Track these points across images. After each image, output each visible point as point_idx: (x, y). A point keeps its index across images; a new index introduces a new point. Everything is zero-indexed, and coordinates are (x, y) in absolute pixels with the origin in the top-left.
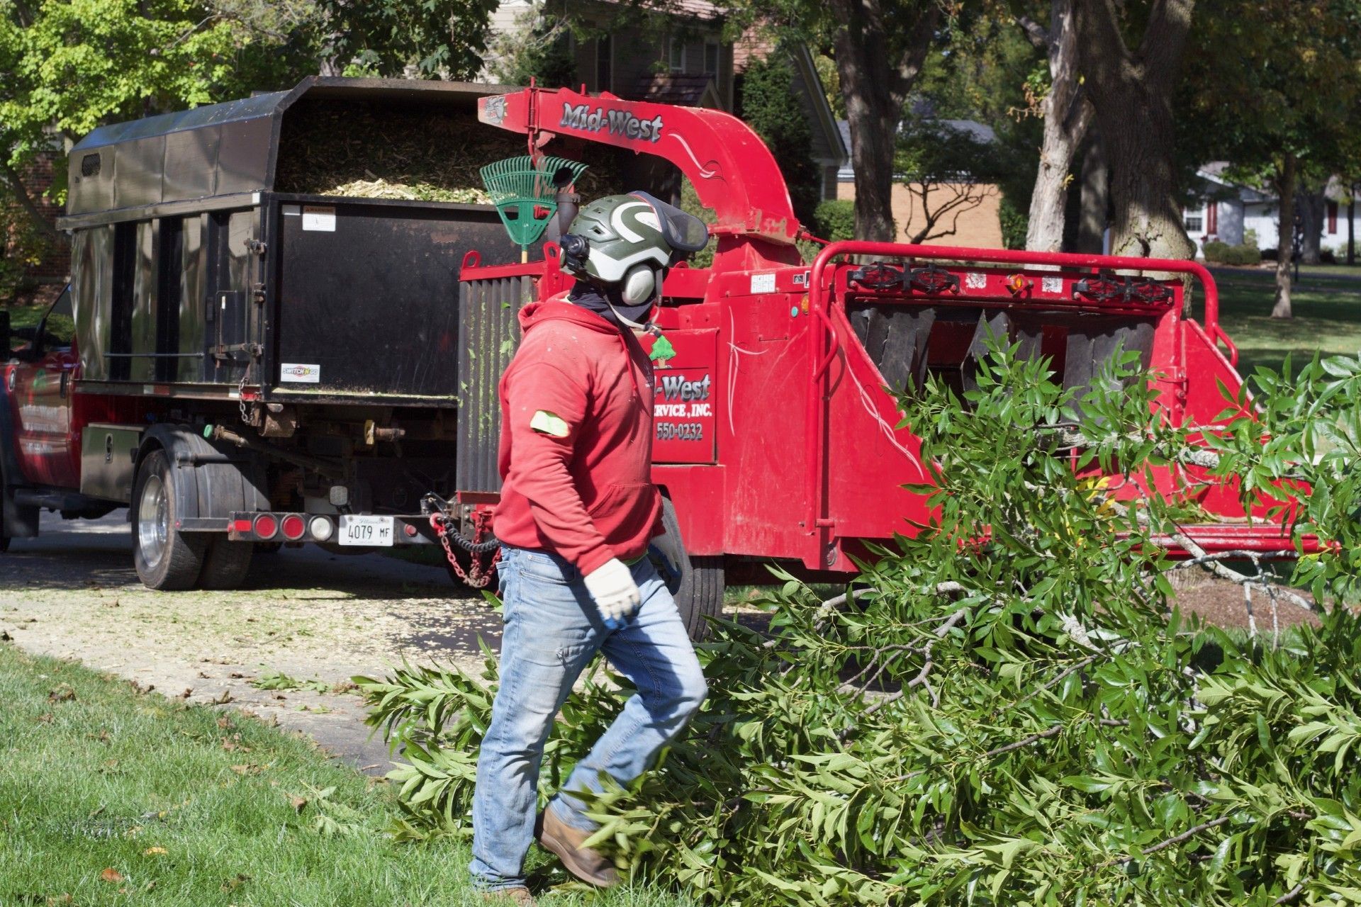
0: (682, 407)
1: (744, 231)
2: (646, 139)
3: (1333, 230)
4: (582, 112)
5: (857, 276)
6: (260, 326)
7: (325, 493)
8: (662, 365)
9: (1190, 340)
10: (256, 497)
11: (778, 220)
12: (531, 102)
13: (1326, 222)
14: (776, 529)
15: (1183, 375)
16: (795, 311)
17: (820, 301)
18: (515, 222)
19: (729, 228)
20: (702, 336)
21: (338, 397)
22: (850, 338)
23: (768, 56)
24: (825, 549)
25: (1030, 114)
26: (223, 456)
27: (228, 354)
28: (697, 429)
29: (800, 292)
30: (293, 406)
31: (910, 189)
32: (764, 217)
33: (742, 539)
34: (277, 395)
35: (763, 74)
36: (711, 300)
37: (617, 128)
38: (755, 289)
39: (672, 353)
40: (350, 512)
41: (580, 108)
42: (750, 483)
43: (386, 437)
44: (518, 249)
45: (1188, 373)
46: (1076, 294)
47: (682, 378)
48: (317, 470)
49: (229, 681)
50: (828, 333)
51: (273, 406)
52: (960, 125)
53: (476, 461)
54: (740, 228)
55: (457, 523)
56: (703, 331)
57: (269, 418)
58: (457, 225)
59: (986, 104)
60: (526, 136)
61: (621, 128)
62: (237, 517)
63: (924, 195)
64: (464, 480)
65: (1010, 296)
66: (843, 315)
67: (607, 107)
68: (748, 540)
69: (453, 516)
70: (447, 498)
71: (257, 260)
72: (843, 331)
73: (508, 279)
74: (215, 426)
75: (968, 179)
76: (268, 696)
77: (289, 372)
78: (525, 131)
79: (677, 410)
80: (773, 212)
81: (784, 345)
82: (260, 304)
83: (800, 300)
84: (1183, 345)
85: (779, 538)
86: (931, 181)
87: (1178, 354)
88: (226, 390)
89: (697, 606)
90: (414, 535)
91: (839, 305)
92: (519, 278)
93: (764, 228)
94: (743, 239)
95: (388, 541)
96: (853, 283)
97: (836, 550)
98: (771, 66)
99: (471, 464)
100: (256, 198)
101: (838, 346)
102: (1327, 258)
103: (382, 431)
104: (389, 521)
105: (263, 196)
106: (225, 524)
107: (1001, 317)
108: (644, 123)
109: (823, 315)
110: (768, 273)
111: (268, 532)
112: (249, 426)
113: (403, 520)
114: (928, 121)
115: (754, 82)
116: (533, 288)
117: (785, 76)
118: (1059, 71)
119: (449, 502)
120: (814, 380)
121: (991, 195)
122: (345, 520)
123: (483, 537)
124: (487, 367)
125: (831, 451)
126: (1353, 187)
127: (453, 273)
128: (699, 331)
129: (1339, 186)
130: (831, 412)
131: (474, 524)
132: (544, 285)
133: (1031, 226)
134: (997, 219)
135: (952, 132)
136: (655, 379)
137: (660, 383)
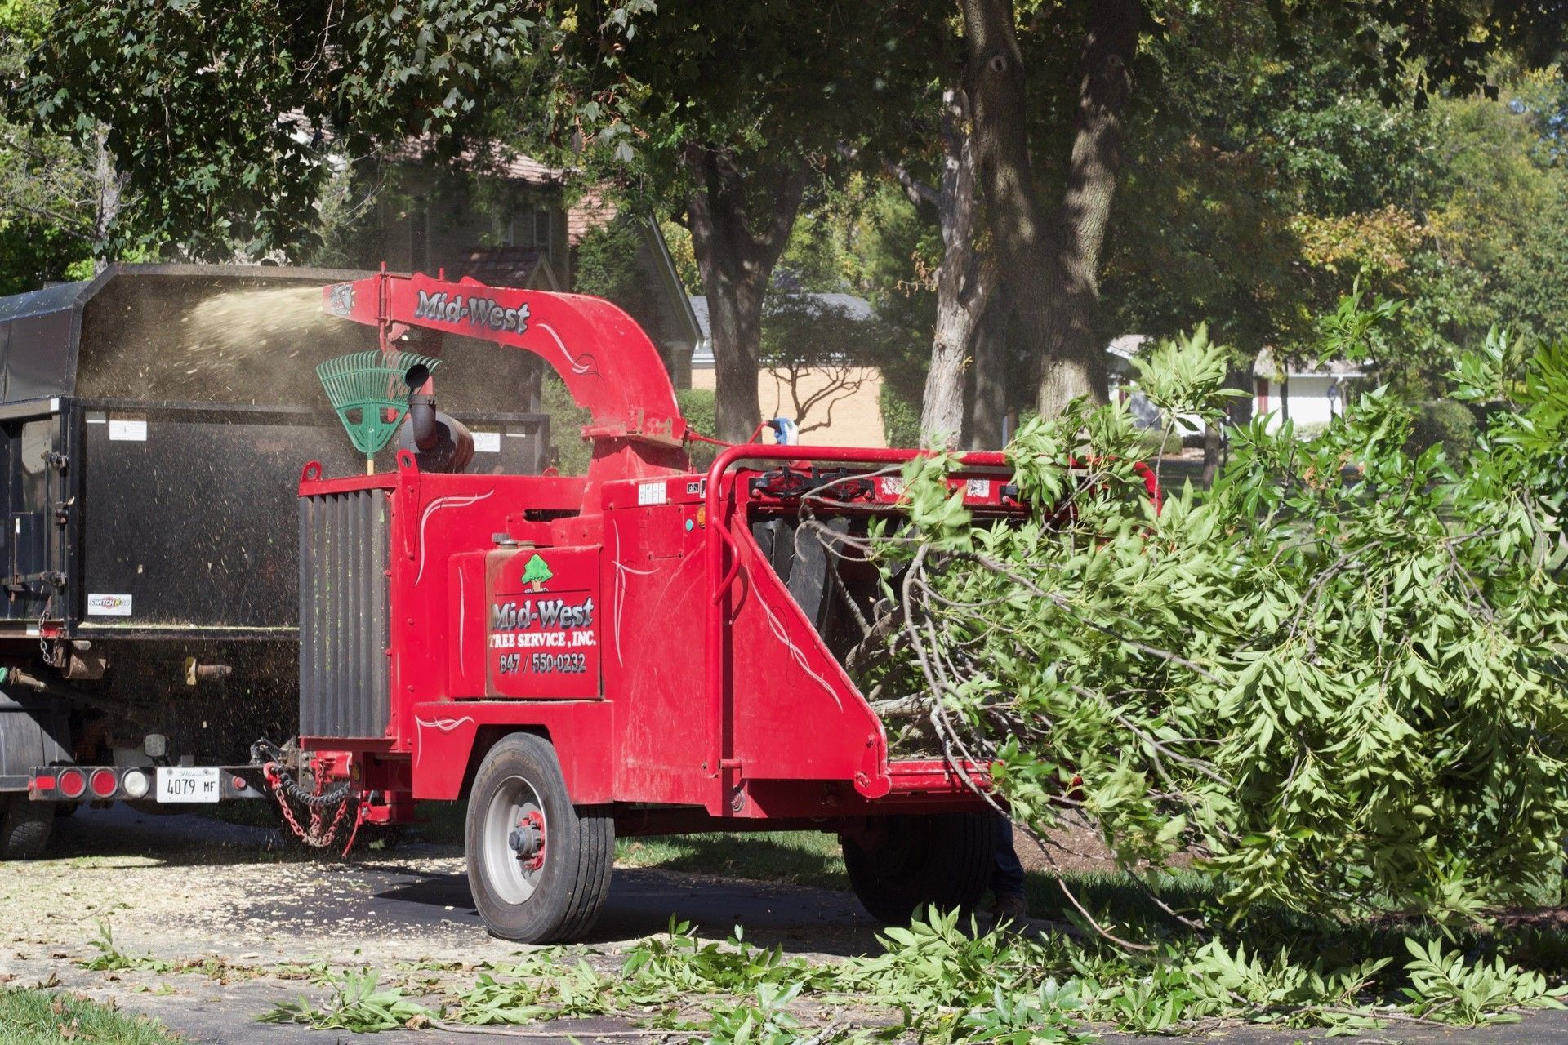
0: (562, 635)
1: (624, 434)
2: (512, 330)
4: (440, 300)
5: (760, 484)
6: (62, 552)
7: (139, 743)
8: (537, 588)
10: (56, 751)
11: (662, 420)
12: (381, 289)
13: (1256, 401)
14: (674, 771)
16: (689, 524)
17: (718, 513)
18: (360, 427)
19: (607, 430)
20: (583, 553)
21: (154, 631)
22: (754, 553)
23: (608, 224)
24: (729, 794)
25: (922, 288)
26: (17, 704)
27: (24, 585)
28: (580, 660)
29: (695, 502)
30: (103, 643)
31: (777, 376)
32: (647, 417)
33: (634, 784)
34: (84, 631)
35: (604, 245)
36: (587, 512)
37: (479, 319)
38: (643, 500)
39: (548, 574)
40: (167, 764)
41: (437, 296)
42: (642, 721)
43: (210, 675)
44: (363, 458)
46: (1005, 498)
47: (560, 603)
48: (128, 716)
49: (52, 962)
50: (727, 549)
51: (79, 644)
52: (832, 300)
53: (323, 702)
54: (620, 430)
55: (293, 774)
56: (583, 548)
57: (74, 658)
58: (286, 431)
59: (858, 273)
60: (377, 329)
61: (483, 319)
62: (39, 773)
63: (793, 382)
64: (309, 724)
66: (745, 529)
67: (467, 294)
68: (642, 785)
69: (288, 765)
70: (282, 743)
71: (56, 476)
72: (745, 544)
73: (357, 493)
74: (10, 669)
75: (843, 362)
76: (100, 977)
77: (96, 604)
78: (375, 323)
79: (556, 639)
80: (657, 411)
81: (678, 563)
82: (62, 527)
83: (695, 511)
85: (677, 781)
86: (800, 365)
88: (23, 626)
89: (585, 861)
90: (244, 788)
91: (740, 516)
92: (369, 492)
93: (647, 429)
94: (623, 442)
95: (214, 797)
96: (755, 491)
97: (743, 793)
98: (612, 235)
99: (317, 705)
100: (55, 405)
101: (740, 564)
103: (205, 669)
104: (214, 774)
105: (63, 402)
106: (24, 782)
108: (509, 312)
109: (722, 528)
110: (658, 481)
111: (74, 789)
112: (52, 667)
113: (233, 772)
114: (795, 296)
115: (593, 254)
116: (386, 503)
117: (628, 246)
118: (951, 237)
119: (283, 749)
120: (712, 604)
121: (870, 380)
122: (162, 772)
123: (325, 789)
124: (334, 594)
125: (735, 682)
126: (1285, 362)
127: (282, 486)
128: (578, 549)
129: (1270, 361)
130: (734, 639)
131: (313, 773)
132: (397, 499)
133: (926, 416)
134: (878, 408)
135: (823, 308)
136: (528, 603)
137: (535, 608)
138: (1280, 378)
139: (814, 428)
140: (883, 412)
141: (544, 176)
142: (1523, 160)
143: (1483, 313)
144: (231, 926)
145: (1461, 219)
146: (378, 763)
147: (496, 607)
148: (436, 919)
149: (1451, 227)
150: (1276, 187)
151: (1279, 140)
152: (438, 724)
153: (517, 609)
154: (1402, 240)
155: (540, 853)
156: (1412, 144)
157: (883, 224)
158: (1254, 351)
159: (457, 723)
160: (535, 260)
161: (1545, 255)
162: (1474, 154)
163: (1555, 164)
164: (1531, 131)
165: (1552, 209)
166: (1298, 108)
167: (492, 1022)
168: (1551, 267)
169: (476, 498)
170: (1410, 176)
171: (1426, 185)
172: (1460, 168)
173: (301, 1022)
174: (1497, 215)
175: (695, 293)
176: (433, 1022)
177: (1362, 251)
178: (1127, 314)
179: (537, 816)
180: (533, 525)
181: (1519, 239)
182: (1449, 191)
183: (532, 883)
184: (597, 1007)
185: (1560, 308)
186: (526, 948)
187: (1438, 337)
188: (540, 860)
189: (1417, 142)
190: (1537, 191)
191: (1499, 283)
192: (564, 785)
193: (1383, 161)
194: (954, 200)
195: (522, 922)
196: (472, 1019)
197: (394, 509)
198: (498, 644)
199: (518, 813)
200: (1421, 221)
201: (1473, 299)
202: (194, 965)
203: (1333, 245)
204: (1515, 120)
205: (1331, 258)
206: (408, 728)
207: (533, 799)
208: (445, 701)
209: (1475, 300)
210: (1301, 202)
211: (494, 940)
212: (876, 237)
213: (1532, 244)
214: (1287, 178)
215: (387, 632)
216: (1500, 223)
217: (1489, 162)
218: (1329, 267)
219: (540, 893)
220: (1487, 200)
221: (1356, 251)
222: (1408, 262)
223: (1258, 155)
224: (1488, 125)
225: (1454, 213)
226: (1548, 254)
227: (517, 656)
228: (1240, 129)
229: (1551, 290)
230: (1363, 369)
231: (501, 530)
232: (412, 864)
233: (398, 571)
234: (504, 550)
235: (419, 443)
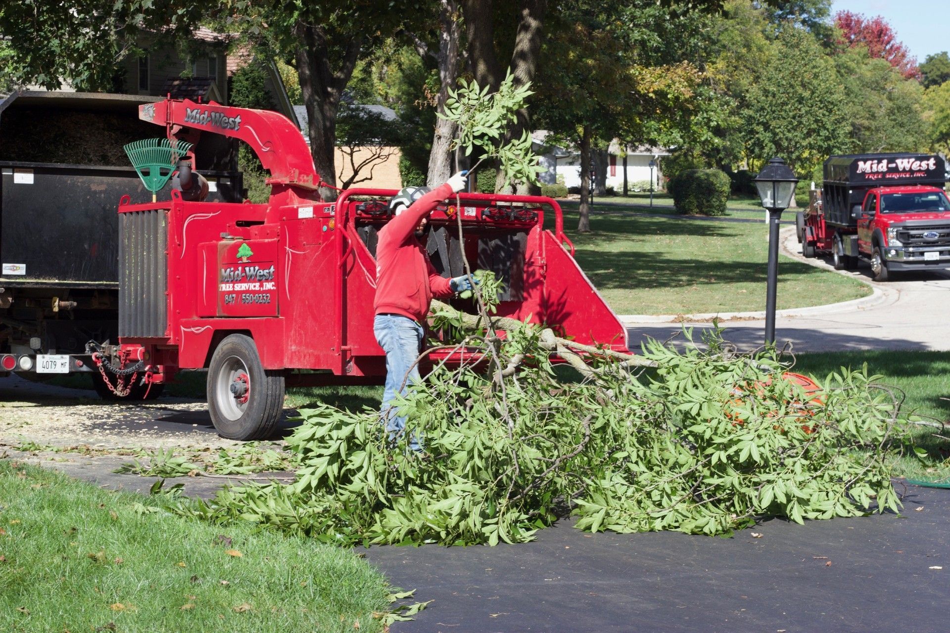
0: (258, 284)
1: (287, 182)
2: (232, 129)
3: (613, 175)
4: (197, 113)
5: (361, 208)
7: (26, 342)
8: (245, 260)
9: (547, 242)
11: (308, 176)
12: (168, 108)
13: (609, 168)
14: (316, 353)
15: (544, 261)
16: (325, 228)
17: (341, 222)
18: (148, 177)
19: (279, 180)
20: (269, 243)
21: (37, 283)
22: (359, 243)
23: (248, 65)
24: (345, 363)
25: (428, 104)
28: (267, 297)
29: (328, 217)
30: (10, 289)
31: (343, 151)
32: (300, 174)
33: (295, 359)
34: (1, 283)
35: (247, 76)
36: (269, 222)
37: (216, 122)
38: (301, 216)
39: (250, 253)
40: (41, 353)
41: (196, 111)
42: (300, 327)
43: (66, 307)
44: (150, 194)
45: (547, 260)
46: (484, 216)
47: (257, 268)
48: (21, 328)
50: (345, 240)
52: (375, 109)
53: (130, 319)
54: (286, 181)
55: (109, 358)
56: (270, 240)
58: (105, 179)
59: (387, 93)
60: (165, 128)
61: (218, 122)
63: (351, 155)
64: (123, 330)
65: (447, 218)
66: (354, 230)
67: (211, 110)
68: (299, 360)
69: (106, 354)
70: (101, 343)
72: (354, 238)
73: (149, 211)
75: (380, 144)
76: (28, 454)
77: (7, 269)
78: (165, 125)
79: (255, 286)
80: (305, 171)
81: (319, 247)
83: (328, 222)
84: (544, 245)
85: (317, 358)
86: (355, 145)
87: (541, 250)
89: (269, 398)
90: (82, 366)
91: (351, 224)
92: (156, 211)
93: (300, 180)
94: (288, 186)
95: (66, 370)
96: (359, 212)
97: (352, 363)
98: (251, 71)
99: (127, 320)
101: (352, 249)
102: (610, 192)
103: (63, 303)
104: (66, 358)
107: (442, 229)
108: (231, 119)
109: (343, 229)
110: (307, 206)
113: (75, 357)
114: (352, 106)
115: (240, 82)
116: (165, 217)
117: (260, 78)
118: (445, 77)
119: (103, 345)
120: (338, 267)
121: (394, 154)
122: (39, 357)
123: (126, 366)
124: (136, 263)
125: (348, 307)
126: (626, 147)
127: (104, 208)
128: (266, 240)
129: (617, 146)
130: (348, 285)
131: (120, 358)
132: (172, 215)
133: (430, 174)
134: (398, 170)
135: (369, 113)
136: (240, 268)
137: (244, 271)
138: (623, 154)
139: (363, 181)
140: (401, 172)
141: (215, 38)
142: (760, 35)
143: (735, 121)
144: (86, 432)
145: (725, 68)
146: (158, 351)
147: (223, 270)
148: (190, 430)
149: (718, 72)
150: (622, 49)
151: (624, 23)
152: (193, 329)
153: (234, 271)
154: (691, 80)
155: (246, 395)
156: (697, 27)
157: (404, 67)
158: (610, 140)
159: (203, 329)
160: (208, 85)
161: (771, 89)
162: (732, 32)
163: (777, 38)
164: (764, 19)
165: (775, 63)
166: (635, 6)
167: (230, 473)
168: (774, 95)
169: (212, 214)
170: (696, 45)
171: (705, 49)
172: (725, 39)
173: (135, 473)
174: (745, 66)
175: (295, 104)
176: (202, 473)
177: (669, 86)
178: (538, 120)
179: (245, 376)
180: (240, 229)
181: (757, 79)
182: (719, 52)
183: (242, 410)
184: (282, 467)
185: (778, 119)
186: (240, 443)
187: (710, 134)
188: (246, 398)
189: (700, 26)
190: (767, 53)
191: (744, 103)
192: (259, 360)
193: (681, 37)
194: (447, 56)
195: (237, 429)
196: (221, 472)
197: (170, 220)
198: (224, 289)
199: (235, 375)
200: (702, 69)
201: (730, 113)
202: (73, 449)
203: (653, 82)
204: (755, 13)
205: (652, 90)
206: (177, 332)
207: (242, 367)
208: (195, 318)
209: (732, 113)
210: (636, 57)
211: (222, 439)
212: (400, 74)
213: (764, 82)
214: (628, 45)
215: (166, 283)
216: (746, 71)
217: (740, 36)
218: (651, 95)
219: (247, 415)
220: (739, 58)
221: (666, 86)
222: (694, 93)
223: (612, 31)
224: (741, 16)
225: (721, 65)
226: (772, 88)
227: (234, 295)
228: (603, 17)
229: (774, 108)
230: (669, 151)
231: (225, 231)
232: (169, 406)
233: (172, 252)
234: (227, 241)
235: (183, 186)
